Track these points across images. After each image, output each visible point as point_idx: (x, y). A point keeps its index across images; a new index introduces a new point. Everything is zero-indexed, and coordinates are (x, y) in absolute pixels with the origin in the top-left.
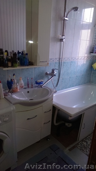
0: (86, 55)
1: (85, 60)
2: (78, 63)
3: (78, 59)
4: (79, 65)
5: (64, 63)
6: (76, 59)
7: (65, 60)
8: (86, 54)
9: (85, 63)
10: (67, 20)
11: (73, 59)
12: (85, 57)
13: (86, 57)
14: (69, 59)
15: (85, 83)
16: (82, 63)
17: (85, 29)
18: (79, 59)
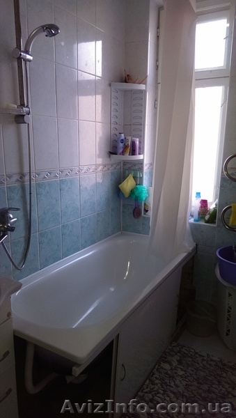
0: (100, 161)
1: (100, 175)
2: (82, 183)
3: (79, 172)
4: (86, 188)
5: (39, 185)
6: (74, 172)
7: (42, 176)
8: (99, 157)
9: (101, 181)
10: (29, 61)
11: (65, 173)
12: (97, 166)
13: (99, 165)
14: (52, 175)
15: (107, 235)
16: (93, 182)
17: (86, 94)
18: (83, 171)
